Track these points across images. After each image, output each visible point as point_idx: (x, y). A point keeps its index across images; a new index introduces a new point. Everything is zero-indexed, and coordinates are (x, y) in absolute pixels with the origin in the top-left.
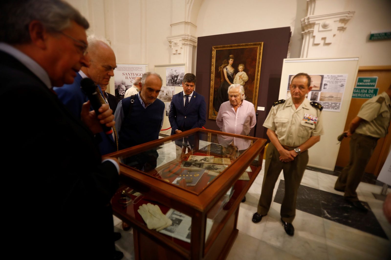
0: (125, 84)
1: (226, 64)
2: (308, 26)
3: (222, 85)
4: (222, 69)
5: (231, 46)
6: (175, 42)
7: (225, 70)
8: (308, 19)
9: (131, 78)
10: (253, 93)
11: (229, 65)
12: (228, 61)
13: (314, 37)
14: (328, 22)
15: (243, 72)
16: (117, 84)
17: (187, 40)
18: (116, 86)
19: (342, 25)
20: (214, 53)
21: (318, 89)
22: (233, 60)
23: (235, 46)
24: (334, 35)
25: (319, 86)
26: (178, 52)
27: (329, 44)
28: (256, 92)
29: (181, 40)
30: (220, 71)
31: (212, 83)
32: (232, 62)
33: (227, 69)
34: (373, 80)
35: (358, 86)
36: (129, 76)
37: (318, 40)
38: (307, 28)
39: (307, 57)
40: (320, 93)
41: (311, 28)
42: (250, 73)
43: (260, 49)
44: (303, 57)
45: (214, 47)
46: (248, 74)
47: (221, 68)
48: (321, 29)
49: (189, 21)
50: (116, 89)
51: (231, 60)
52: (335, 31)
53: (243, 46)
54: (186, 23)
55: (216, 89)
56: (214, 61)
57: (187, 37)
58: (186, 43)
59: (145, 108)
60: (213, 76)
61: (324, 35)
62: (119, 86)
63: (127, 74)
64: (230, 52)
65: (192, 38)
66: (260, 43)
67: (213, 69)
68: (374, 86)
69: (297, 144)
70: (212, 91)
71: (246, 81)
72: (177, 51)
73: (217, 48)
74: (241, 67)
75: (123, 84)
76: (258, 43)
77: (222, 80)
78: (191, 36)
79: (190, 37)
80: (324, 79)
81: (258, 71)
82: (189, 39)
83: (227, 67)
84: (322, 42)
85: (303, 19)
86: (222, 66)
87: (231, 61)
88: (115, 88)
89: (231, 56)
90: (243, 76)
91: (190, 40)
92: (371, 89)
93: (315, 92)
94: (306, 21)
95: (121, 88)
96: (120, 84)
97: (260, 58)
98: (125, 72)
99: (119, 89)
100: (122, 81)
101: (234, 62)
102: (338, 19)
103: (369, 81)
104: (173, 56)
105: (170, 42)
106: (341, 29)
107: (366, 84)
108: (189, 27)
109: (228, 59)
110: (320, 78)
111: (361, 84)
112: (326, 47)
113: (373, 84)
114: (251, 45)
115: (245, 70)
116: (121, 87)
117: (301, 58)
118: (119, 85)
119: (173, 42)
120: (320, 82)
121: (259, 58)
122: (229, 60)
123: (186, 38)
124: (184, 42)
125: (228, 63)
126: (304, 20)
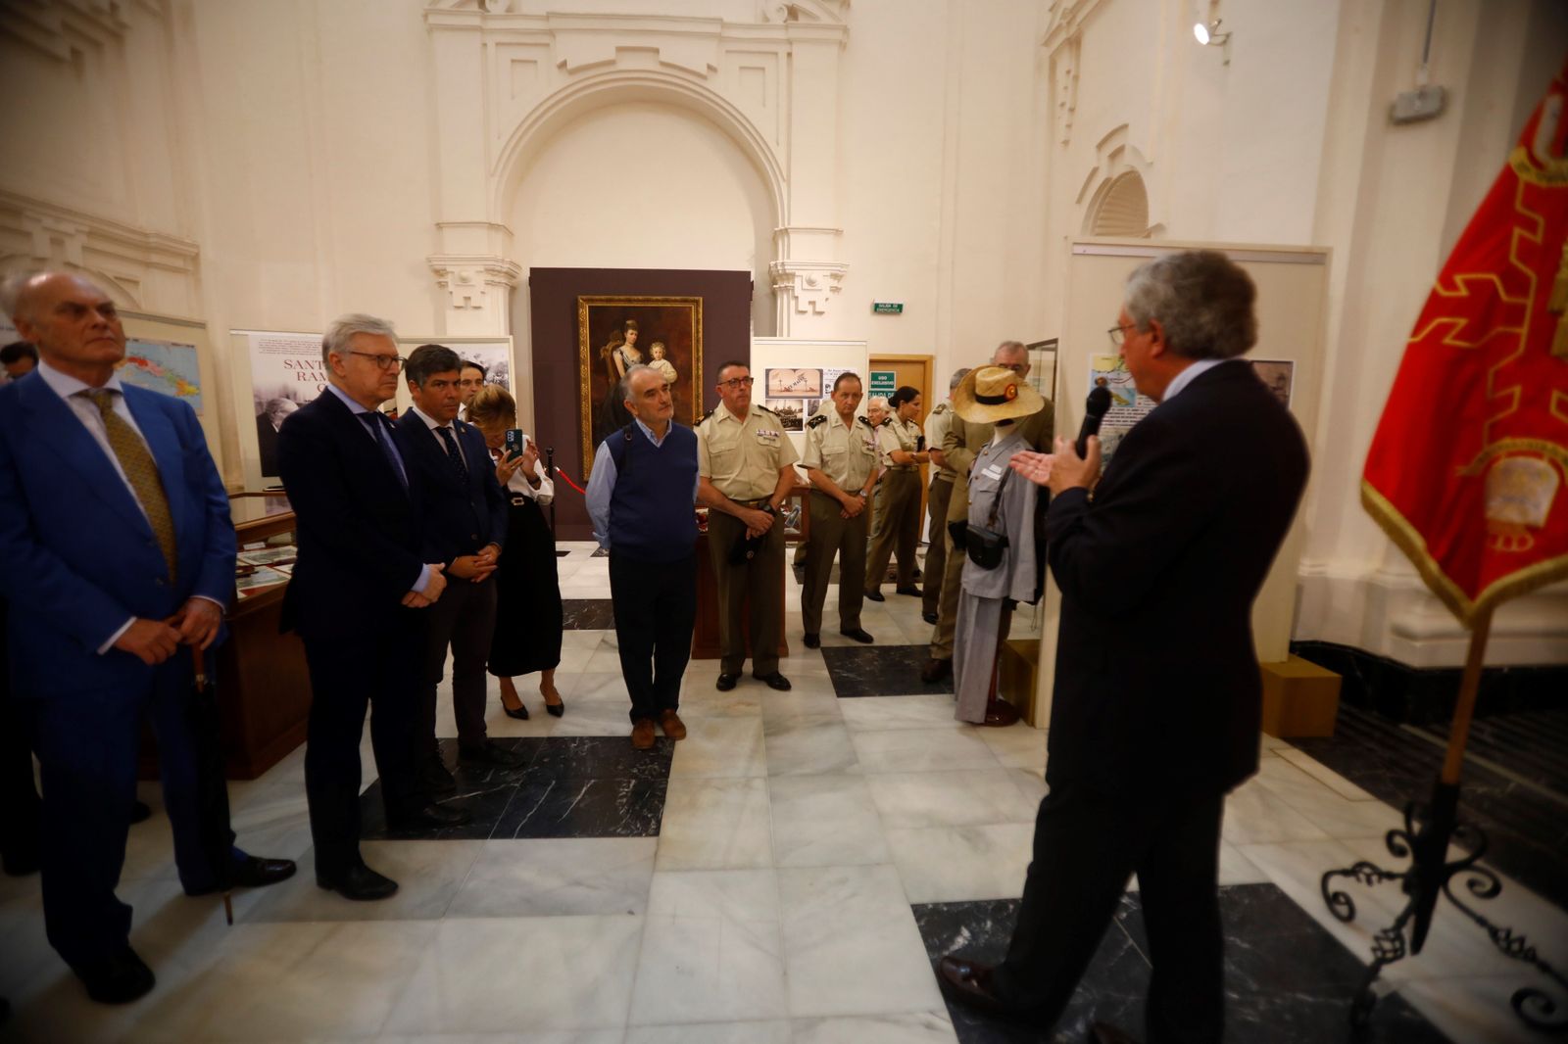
0: (295, 395)
1: (619, 342)
2: (784, 277)
3: (612, 394)
4: (610, 352)
5: (629, 301)
6: (464, 274)
7: (617, 356)
8: (783, 264)
9: (318, 377)
10: (692, 409)
11: (627, 343)
12: (624, 335)
13: (797, 298)
14: (814, 276)
15: (664, 361)
16: (266, 398)
17: (499, 272)
18: (259, 404)
19: (835, 283)
20: (584, 313)
21: (818, 394)
22: (635, 332)
23: (638, 301)
24: (827, 299)
25: (818, 388)
26: (474, 303)
27: (821, 313)
28: (698, 405)
29: (481, 272)
30: (604, 359)
31: (586, 388)
32: (634, 336)
33: (622, 353)
34: (890, 377)
35: (873, 386)
36: (308, 372)
37: (803, 305)
38: (783, 280)
39: (789, 335)
40: (821, 400)
41: (788, 280)
42: (679, 362)
43: (697, 312)
44: (781, 335)
45: (584, 297)
46: (674, 366)
47: (607, 350)
48: (806, 286)
49: (500, 223)
50: (260, 413)
51: (630, 331)
52: (827, 293)
53: (657, 301)
54: (492, 226)
55: (597, 404)
56: (585, 332)
57: (500, 264)
58: (497, 279)
59: (659, 445)
60: (586, 370)
61: (812, 296)
62: (275, 404)
63: (303, 364)
64: (627, 313)
65: (512, 268)
66: (696, 298)
67: (585, 351)
68: (892, 387)
69: (862, 485)
70: (587, 408)
71: (672, 381)
72: (468, 299)
73: (592, 300)
74: (656, 350)
75: (288, 397)
76: (692, 298)
77: (612, 380)
78: (511, 263)
79: (508, 266)
80: (825, 377)
81: (698, 360)
82: (504, 270)
83: (623, 348)
84: (809, 309)
85: (774, 263)
86: (609, 346)
87: (631, 335)
88: (257, 410)
89: (629, 322)
90: (663, 369)
91: (506, 273)
92: (891, 392)
93: (813, 400)
94: (779, 268)
95: (283, 411)
96: (276, 397)
97: (697, 330)
98: (294, 358)
99: (274, 413)
100: (285, 387)
101: (639, 336)
102: (828, 273)
103: (885, 378)
104: (451, 314)
105: (439, 273)
106: (835, 290)
107: (883, 383)
108: (499, 237)
109: (624, 330)
110: (818, 374)
111: (876, 383)
112: (817, 317)
113: (891, 383)
114: (676, 301)
115: (667, 356)
116: (282, 405)
117: (778, 338)
118: (273, 400)
119: (453, 273)
120: (818, 382)
121: (698, 332)
122: (627, 331)
123: (499, 268)
124: (489, 278)
125: (624, 340)
126: (776, 265)
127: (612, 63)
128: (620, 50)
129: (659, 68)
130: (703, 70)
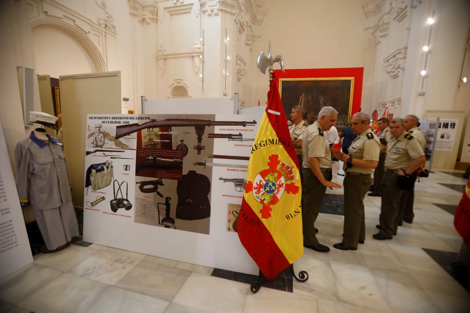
127: (61, 18)
128: (64, 16)
129: (74, 26)
130: (88, 32)
